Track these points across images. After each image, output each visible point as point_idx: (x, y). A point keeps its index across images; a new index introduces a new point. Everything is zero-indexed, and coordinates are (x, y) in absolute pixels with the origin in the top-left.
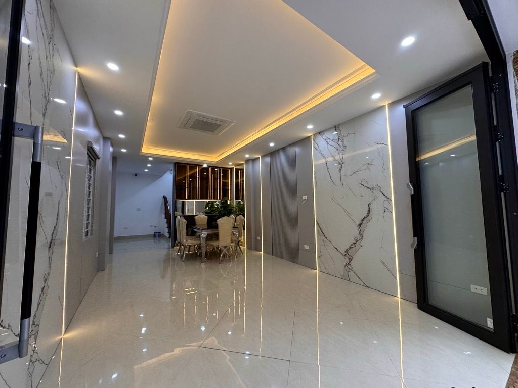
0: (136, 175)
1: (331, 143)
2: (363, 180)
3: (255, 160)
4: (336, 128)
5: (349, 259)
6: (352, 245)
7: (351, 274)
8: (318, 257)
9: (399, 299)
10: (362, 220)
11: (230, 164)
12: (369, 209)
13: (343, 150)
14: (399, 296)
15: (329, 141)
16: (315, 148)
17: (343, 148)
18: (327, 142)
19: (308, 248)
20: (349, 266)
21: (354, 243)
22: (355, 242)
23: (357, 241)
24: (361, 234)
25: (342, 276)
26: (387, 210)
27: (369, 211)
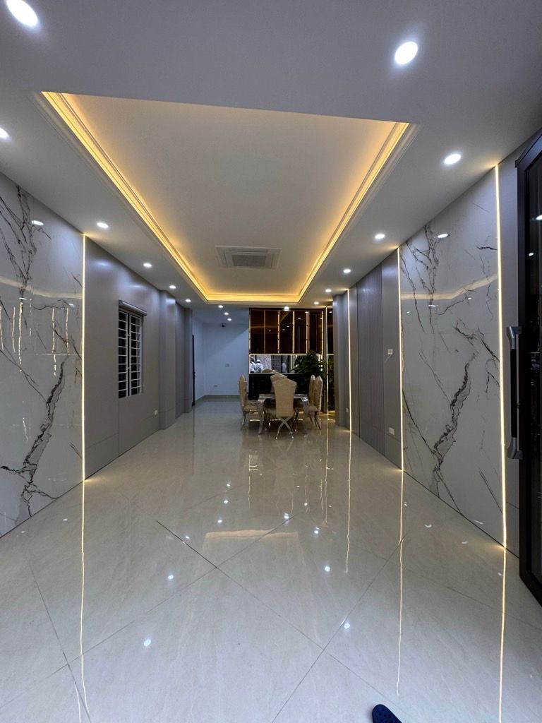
0: (223, 326)
1: (421, 257)
2: (459, 322)
3: (343, 295)
4: (427, 228)
5: (439, 460)
6: (442, 437)
7: (441, 484)
8: (404, 449)
9: (505, 551)
10: (457, 395)
11: (316, 303)
12: (466, 374)
13: (435, 268)
14: (505, 544)
15: (417, 253)
16: (401, 268)
17: (434, 264)
18: (415, 257)
19: (393, 433)
20: (438, 472)
21: (446, 435)
22: (446, 432)
23: (449, 431)
24: (454, 420)
25: (430, 487)
26: (492, 378)
27: (466, 378)
